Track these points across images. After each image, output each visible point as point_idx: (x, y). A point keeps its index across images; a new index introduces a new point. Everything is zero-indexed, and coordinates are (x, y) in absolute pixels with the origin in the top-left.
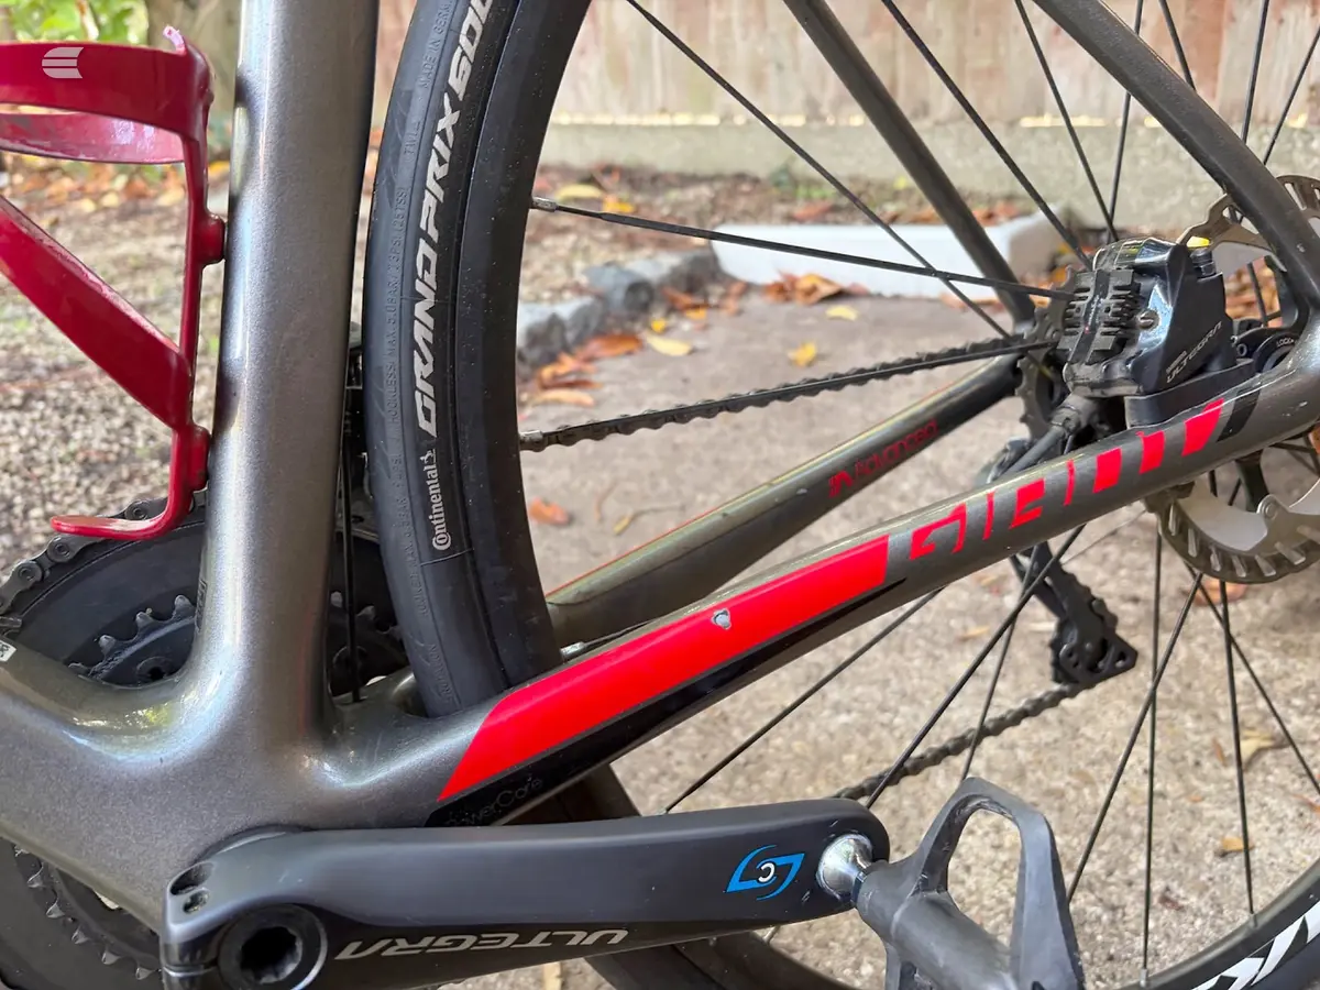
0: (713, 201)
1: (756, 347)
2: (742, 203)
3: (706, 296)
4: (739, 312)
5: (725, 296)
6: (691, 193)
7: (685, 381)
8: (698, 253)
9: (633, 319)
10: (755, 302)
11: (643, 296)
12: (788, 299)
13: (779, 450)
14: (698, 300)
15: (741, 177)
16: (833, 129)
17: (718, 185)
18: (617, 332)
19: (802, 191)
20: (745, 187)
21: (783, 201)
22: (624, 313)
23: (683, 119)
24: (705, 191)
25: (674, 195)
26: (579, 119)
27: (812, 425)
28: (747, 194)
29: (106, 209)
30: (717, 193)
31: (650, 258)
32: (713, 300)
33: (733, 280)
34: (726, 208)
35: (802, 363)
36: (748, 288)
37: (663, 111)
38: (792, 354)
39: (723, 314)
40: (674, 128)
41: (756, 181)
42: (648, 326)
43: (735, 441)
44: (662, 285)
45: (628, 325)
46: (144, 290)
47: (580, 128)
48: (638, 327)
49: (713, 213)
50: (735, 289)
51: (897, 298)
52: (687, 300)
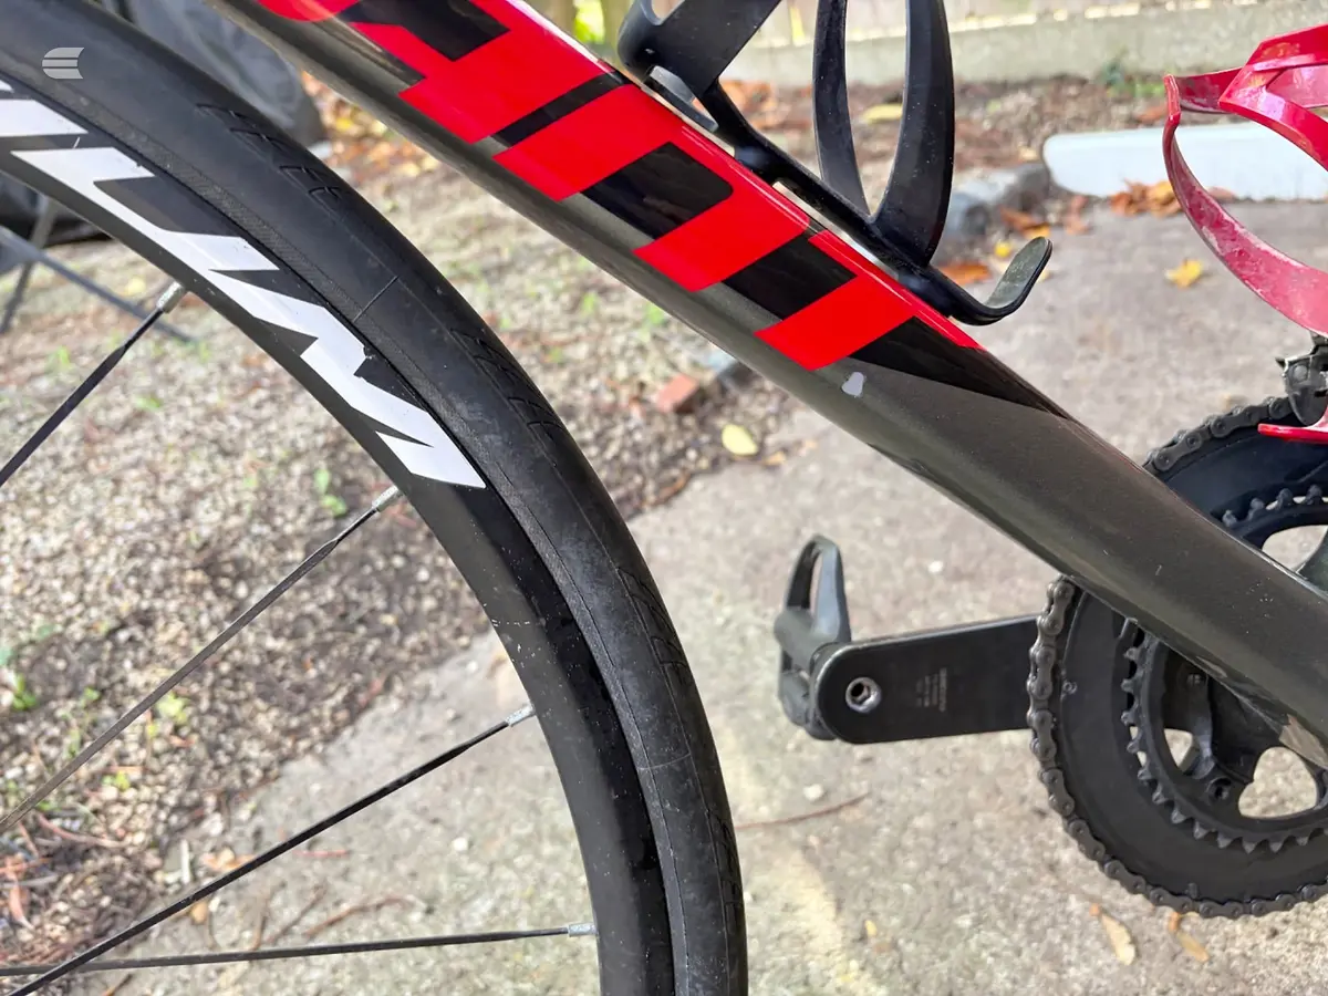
0: (1038, 108)
1: (1120, 267)
2: (1072, 109)
3: (1044, 213)
4: (1089, 230)
5: (1065, 212)
6: (1009, 103)
7: (1051, 309)
8: (1031, 168)
9: (972, 245)
10: (1103, 218)
11: (980, 220)
12: (1141, 211)
13: (1188, 384)
14: (1036, 219)
15: (1062, 79)
16: (1172, 15)
17: (1038, 91)
18: (958, 259)
19: (1139, 88)
20: (1072, 91)
21: (1119, 101)
22: (963, 239)
23: (993, 22)
24: (1024, 100)
25: (995, 107)
26: (875, 34)
27: (1218, 354)
28: (1075, 98)
29: (429, 172)
30: (1040, 99)
31: (982, 177)
32: (1052, 218)
33: (1070, 195)
34: (1053, 116)
35: (1185, 283)
36: (1089, 202)
37: (971, 14)
38: (1170, 275)
39: (1068, 232)
40: (983, 32)
41: (1082, 82)
42: (989, 251)
43: (1134, 374)
44: (999, 206)
45: (967, 251)
46: (497, 250)
47: (877, 43)
48: (977, 252)
49: (1041, 122)
50: (1076, 203)
51: (1270, 201)
52: (1025, 220)
